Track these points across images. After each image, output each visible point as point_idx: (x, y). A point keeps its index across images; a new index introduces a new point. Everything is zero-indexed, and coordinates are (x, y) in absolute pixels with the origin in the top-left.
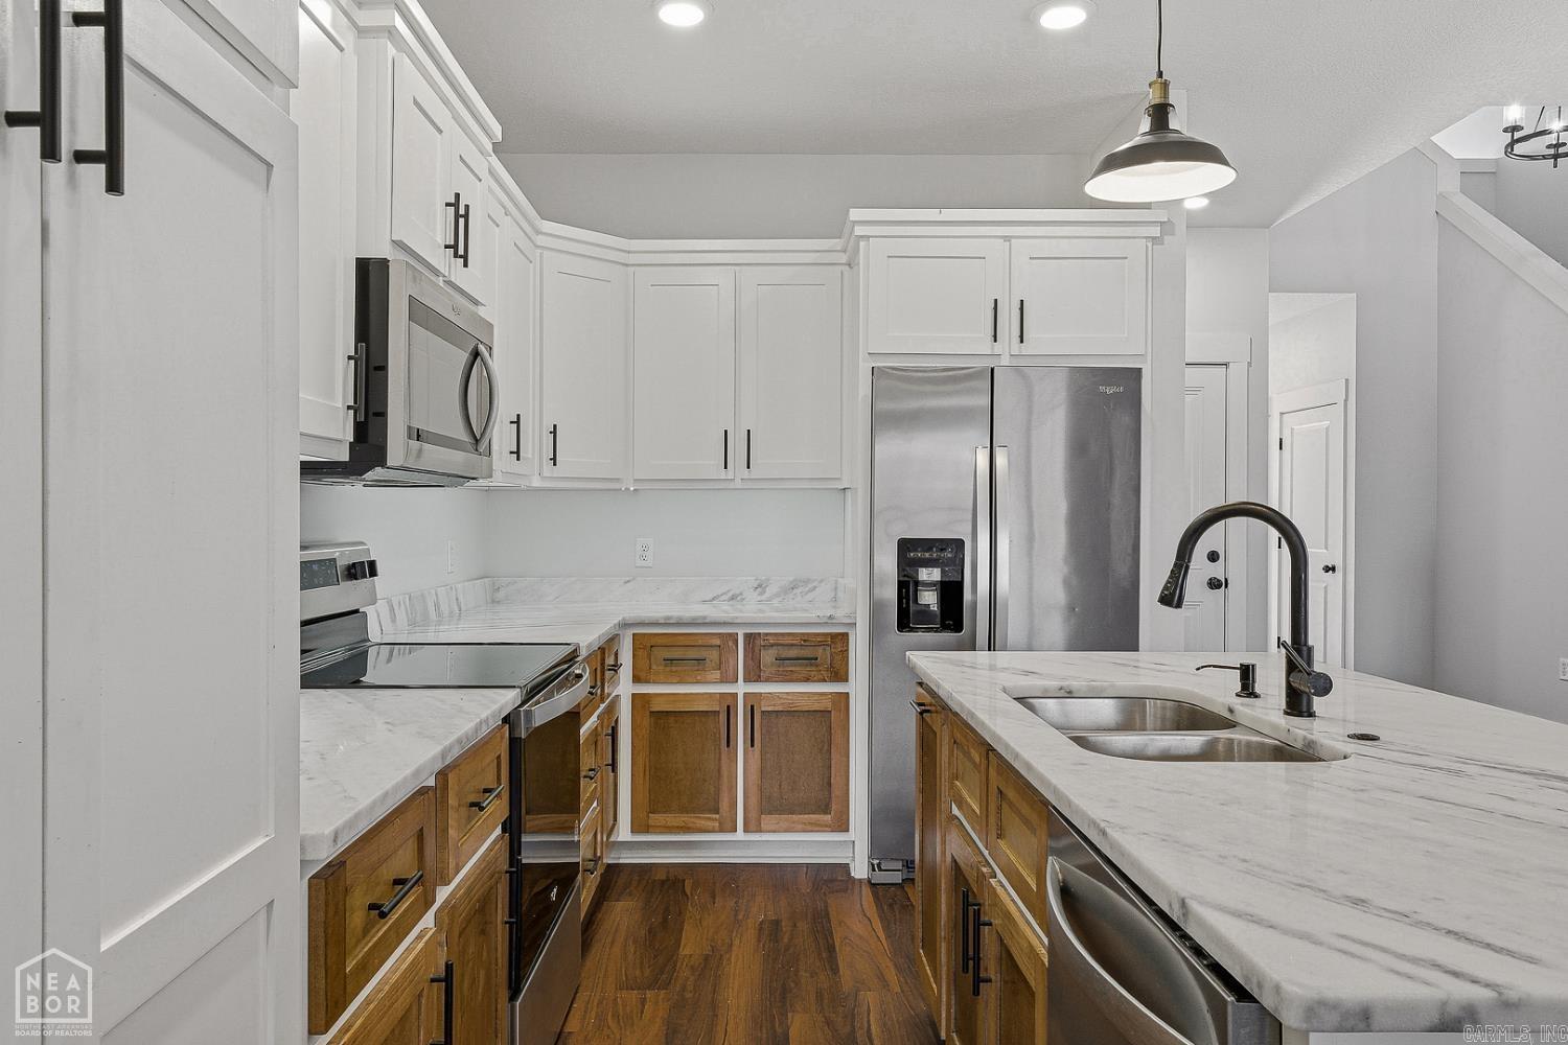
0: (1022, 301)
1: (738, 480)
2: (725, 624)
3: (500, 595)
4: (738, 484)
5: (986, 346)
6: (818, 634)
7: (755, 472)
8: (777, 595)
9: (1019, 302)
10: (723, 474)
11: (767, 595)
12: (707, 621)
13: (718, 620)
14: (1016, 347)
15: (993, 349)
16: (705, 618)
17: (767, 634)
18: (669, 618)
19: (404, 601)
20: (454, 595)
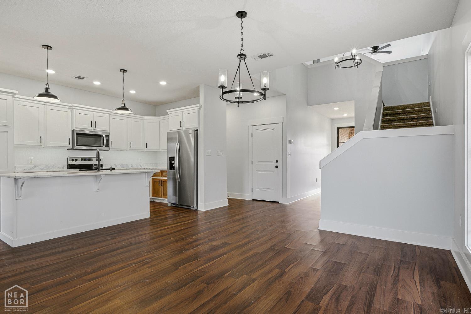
0: (183, 121)
14: (183, 128)
19: (120, 165)
20: (139, 165)
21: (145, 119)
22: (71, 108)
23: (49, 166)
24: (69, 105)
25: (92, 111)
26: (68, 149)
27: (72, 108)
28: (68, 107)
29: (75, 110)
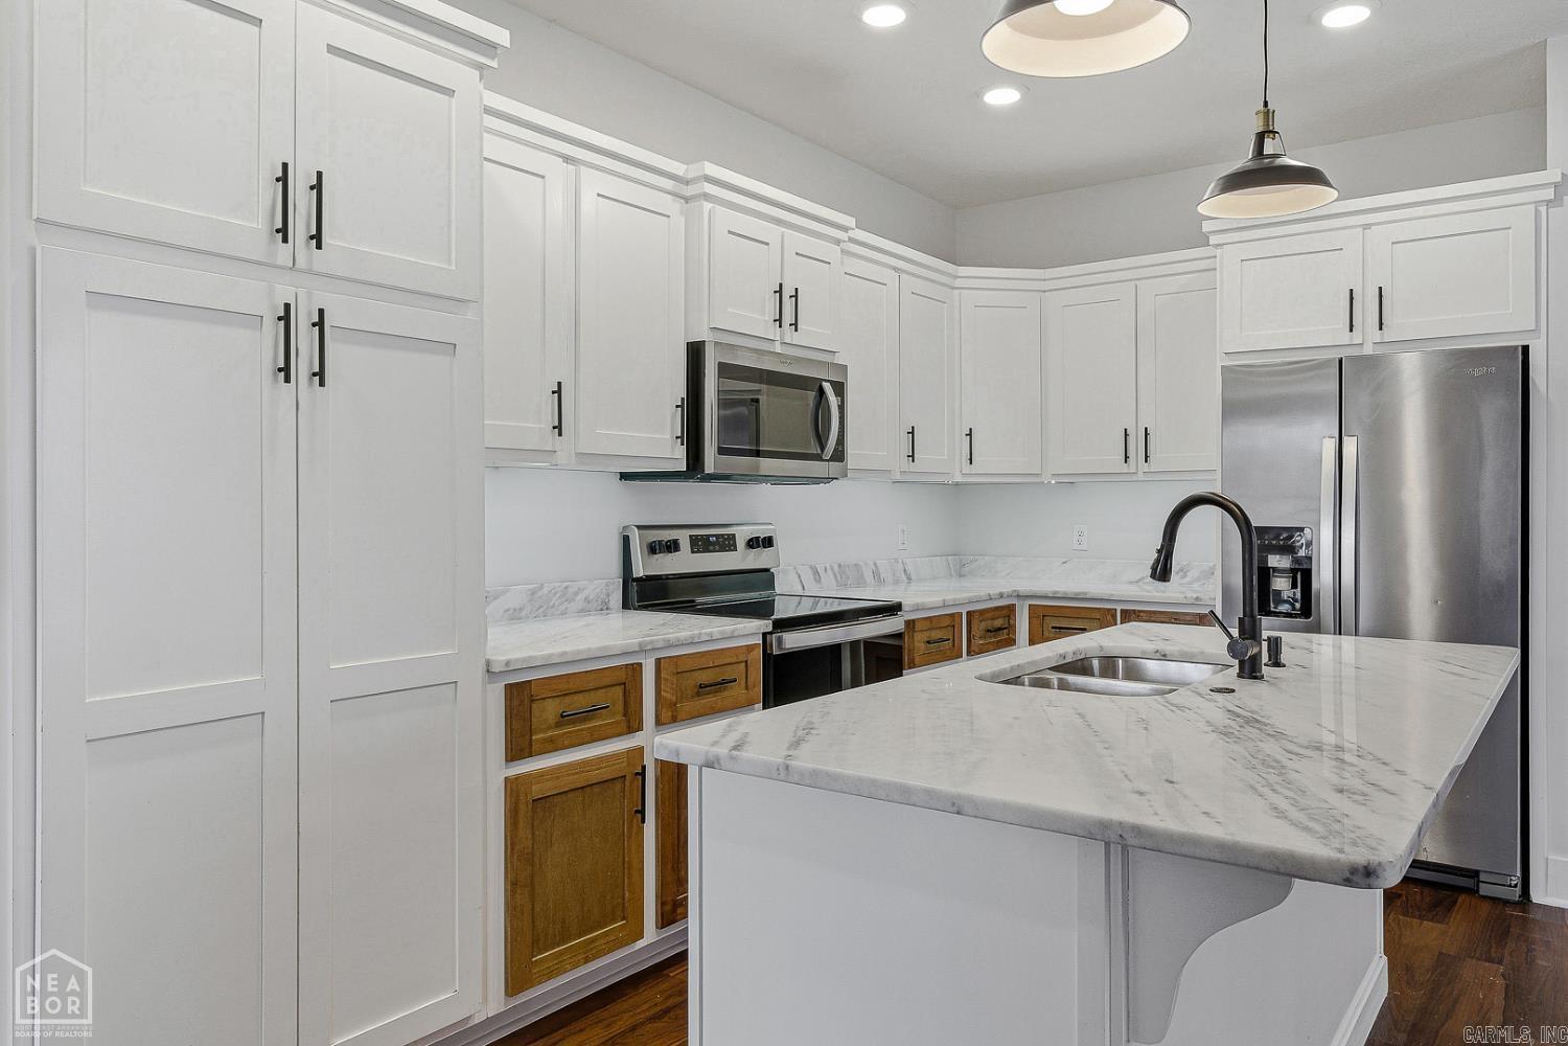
0: (1381, 288)
1: (1140, 473)
2: (1102, 600)
3: (966, 569)
4: (1141, 476)
5: (1344, 337)
6: (1188, 614)
7: (1154, 465)
8: (1198, 579)
9: (1377, 290)
10: (1125, 468)
11: (1188, 579)
12: (1088, 597)
13: (1096, 596)
14: (1377, 336)
15: (1351, 339)
16: (1086, 593)
17: (1140, 611)
18: (1055, 592)
19: (832, 568)
20: (900, 567)
21: (958, 283)
22: (686, 194)
23: (545, 590)
24: (678, 168)
25: (779, 222)
26: (624, 476)
27: (689, 191)
28: (668, 184)
29: (707, 206)
